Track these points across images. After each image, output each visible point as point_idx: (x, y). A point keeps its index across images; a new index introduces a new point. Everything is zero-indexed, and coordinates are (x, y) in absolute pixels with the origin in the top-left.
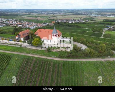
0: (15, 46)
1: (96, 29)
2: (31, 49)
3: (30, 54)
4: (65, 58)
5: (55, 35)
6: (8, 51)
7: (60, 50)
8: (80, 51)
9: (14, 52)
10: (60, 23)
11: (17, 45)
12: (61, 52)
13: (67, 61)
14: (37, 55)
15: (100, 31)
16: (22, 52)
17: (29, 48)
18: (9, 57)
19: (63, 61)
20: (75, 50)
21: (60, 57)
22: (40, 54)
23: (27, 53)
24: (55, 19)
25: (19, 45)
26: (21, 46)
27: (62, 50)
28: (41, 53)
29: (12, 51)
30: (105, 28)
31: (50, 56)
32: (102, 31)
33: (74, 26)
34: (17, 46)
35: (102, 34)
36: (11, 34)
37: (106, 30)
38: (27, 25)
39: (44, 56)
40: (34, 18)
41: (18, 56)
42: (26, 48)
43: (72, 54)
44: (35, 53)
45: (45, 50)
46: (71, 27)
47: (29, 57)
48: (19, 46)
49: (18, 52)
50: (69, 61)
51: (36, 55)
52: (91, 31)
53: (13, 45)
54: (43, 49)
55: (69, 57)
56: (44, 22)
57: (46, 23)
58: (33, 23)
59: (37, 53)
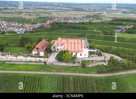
0: (37, 64)
1: (107, 31)
2: (60, 66)
3: (61, 72)
4: (104, 73)
6: (30, 71)
7: (96, 65)
9: (39, 71)
11: (40, 62)
12: (98, 66)
13: (108, 76)
14: (71, 73)
15: (112, 34)
17: (57, 64)
19: (105, 76)
21: (99, 73)
22: (74, 71)
24: (48, 17)
25: (43, 62)
26: (45, 62)
27: (99, 64)
28: (75, 69)
29: (36, 71)
30: (116, 30)
31: (87, 73)
32: (114, 34)
33: (79, 28)
34: (40, 64)
35: (115, 37)
37: (118, 32)
38: (7, 26)
40: (16, 16)
41: (50, 76)
42: (52, 64)
43: (111, 68)
45: (78, 65)
48: (43, 64)
49: (44, 71)
52: (101, 33)
53: (34, 62)
54: (75, 65)
56: (32, 22)
57: (36, 24)
58: (15, 24)
59: (70, 70)
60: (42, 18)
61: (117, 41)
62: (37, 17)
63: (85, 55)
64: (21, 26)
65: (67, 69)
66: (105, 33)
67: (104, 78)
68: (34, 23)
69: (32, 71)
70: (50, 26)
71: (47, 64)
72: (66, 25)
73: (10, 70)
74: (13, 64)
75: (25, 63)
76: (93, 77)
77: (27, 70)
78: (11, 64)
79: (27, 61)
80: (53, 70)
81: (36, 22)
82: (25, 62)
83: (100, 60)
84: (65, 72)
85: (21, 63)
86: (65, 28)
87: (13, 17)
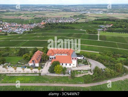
2: (52, 76)
3: (54, 83)
5: (75, 58)
9: (35, 83)
10: (51, 25)
11: (36, 74)
14: (62, 83)
15: (96, 33)
16: (44, 82)
17: (50, 75)
19: (91, 87)
22: (65, 82)
23: (51, 83)
24: (42, 17)
25: (38, 74)
26: (40, 74)
27: (85, 74)
28: (66, 80)
29: (32, 83)
32: (97, 33)
33: (67, 28)
35: (98, 36)
37: (100, 31)
39: (70, 83)
42: (46, 76)
45: (68, 76)
48: (38, 75)
49: (39, 83)
51: (61, 83)
54: (66, 75)
56: (29, 22)
57: (33, 24)
59: (61, 81)
61: (100, 40)
62: (33, 18)
63: (74, 65)
65: (58, 80)
66: (90, 32)
67: (91, 89)
68: (31, 24)
70: (44, 26)
71: (41, 75)
72: (57, 25)
73: (10, 83)
74: (13, 77)
75: (23, 75)
76: (81, 87)
77: (24, 82)
78: (11, 77)
79: (24, 73)
80: (46, 81)
81: (32, 23)
84: (57, 83)
85: (20, 75)
86: (56, 28)
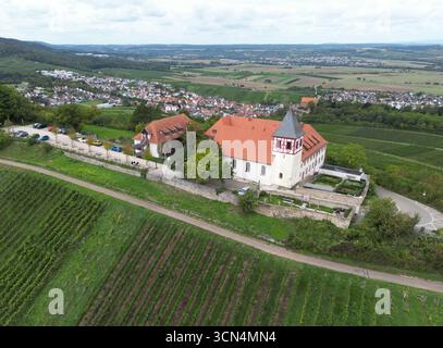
0: (124, 170)
2: (178, 190)
3: (170, 208)
4: (316, 254)
5: (289, 144)
6: (98, 184)
8: (403, 233)
9: (117, 190)
10: (339, 106)
11: (133, 168)
12: (305, 224)
14: (197, 218)
16: (143, 198)
18: (96, 207)
20: (377, 225)
21: (291, 244)
22: (207, 217)
23: (161, 204)
25: (139, 170)
26: (144, 172)
27: (309, 214)
29: (110, 188)
31: (247, 233)
34: (131, 172)
36: (122, 129)
38: (198, 106)
39: (223, 227)
41: (128, 207)
42: (160, 182)
43: (356, 242)
44: (188, 207)
45: (232, 201)
46: (398, 127)
47: (165, 218)
48: (138, 175)
49: (129, 194)
50: (332, 272)
51: (192, 216)
53: (119, 165)
54: (222, 198)
55: (336, 253)
56: (265, 99)
57: (275, 105)
58: (219, 102)
59: (198, 210)
60: (299, 89)
63: (281, 175)
64: (232, 109)
65: (190, 204)
68: (269, 104)
69: (102, 185)
71: (147, 176)
73: (61, 172)
74: (76, 162)
75: (102, 163)
77: (92, 182)
78: (72, 160)
79: (109, 159)
80: (151, 195)
81: (275, 101)
82: (102, 160)
83: (332, 206)
84: (181, 212)
85: (93, 161)
87: (222, 84)
